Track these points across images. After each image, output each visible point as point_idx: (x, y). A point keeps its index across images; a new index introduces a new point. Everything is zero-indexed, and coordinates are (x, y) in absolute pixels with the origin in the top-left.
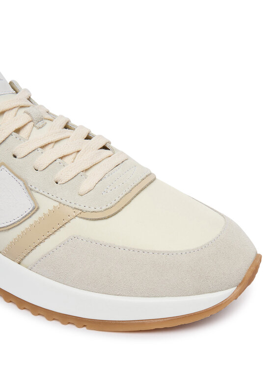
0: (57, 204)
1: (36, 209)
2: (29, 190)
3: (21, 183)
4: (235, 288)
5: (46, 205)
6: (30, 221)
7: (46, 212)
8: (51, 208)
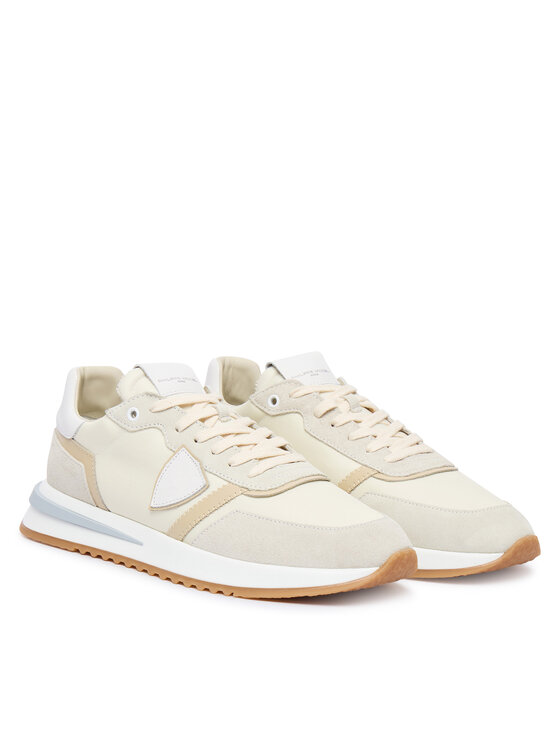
0: (226, 483)
1: (206, 487)
2: (204, 470)
3: (198, 463)
4: (377, 568)
5: (216, 484)
6: (200, 499)
7: (216, 490)
8: (221, 487)
